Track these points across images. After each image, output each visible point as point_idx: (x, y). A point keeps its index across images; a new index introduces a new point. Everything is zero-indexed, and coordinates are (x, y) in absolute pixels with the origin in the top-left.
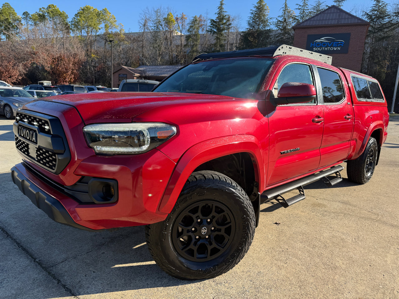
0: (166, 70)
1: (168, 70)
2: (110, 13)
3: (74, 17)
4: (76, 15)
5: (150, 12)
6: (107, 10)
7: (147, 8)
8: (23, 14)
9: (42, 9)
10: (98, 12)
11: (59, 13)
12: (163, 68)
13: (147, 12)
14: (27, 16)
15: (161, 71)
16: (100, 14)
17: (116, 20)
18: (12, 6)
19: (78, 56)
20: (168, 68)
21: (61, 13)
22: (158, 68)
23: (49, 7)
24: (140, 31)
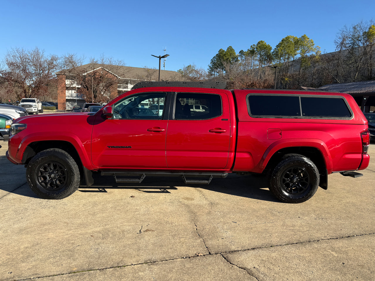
0: (350, 87)
1: (353, 86)
2: (308, 39)
3: (276, 48)
4: (277, 46)
5: (348, 29)
6: (306, 36)
7: (345, 26)
8: (240, 52)
9: (253, 46)
10: (298, 40)
11: (265, 47)
12: (348, 85)
13: (345, 30)
14: (242, 54)
15: (345, 88)
16: (299, 41)
17: (314, 43)
18: (233, 48)
19: (268, 82)
20: (354, 85)
21: (266, 46)
22: (342, 86)
23: (259, 43)
24: (337, 51)
